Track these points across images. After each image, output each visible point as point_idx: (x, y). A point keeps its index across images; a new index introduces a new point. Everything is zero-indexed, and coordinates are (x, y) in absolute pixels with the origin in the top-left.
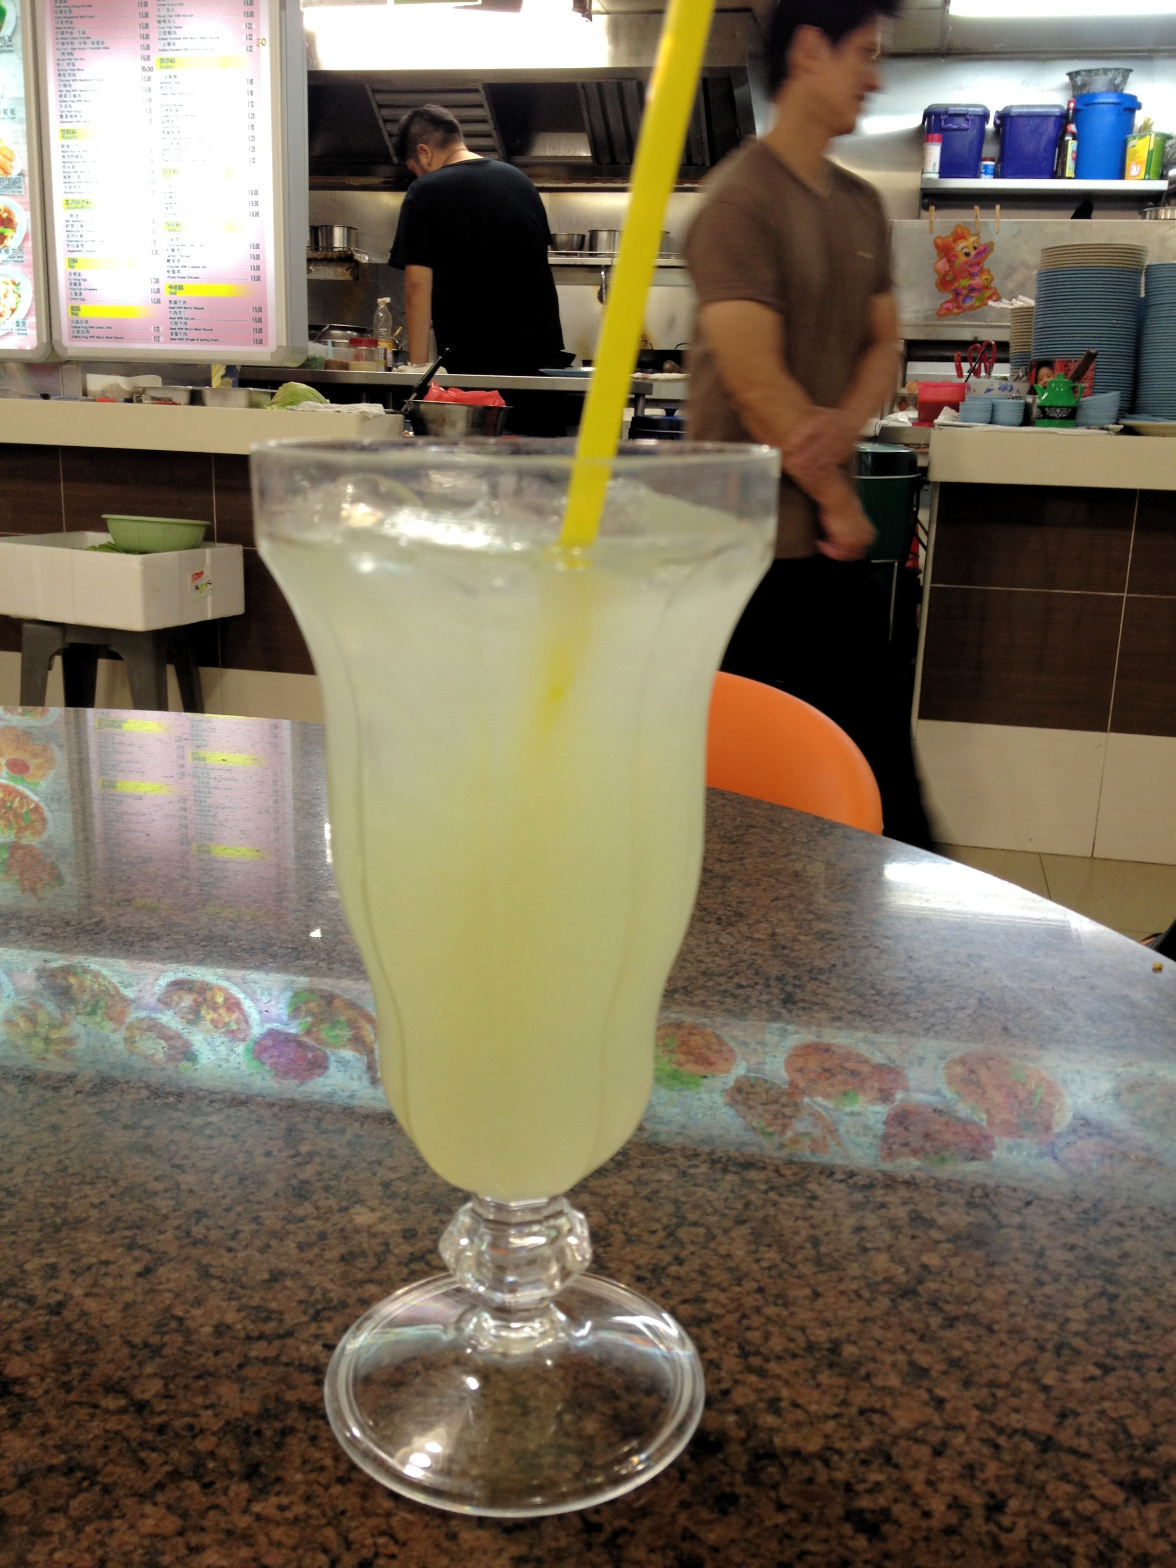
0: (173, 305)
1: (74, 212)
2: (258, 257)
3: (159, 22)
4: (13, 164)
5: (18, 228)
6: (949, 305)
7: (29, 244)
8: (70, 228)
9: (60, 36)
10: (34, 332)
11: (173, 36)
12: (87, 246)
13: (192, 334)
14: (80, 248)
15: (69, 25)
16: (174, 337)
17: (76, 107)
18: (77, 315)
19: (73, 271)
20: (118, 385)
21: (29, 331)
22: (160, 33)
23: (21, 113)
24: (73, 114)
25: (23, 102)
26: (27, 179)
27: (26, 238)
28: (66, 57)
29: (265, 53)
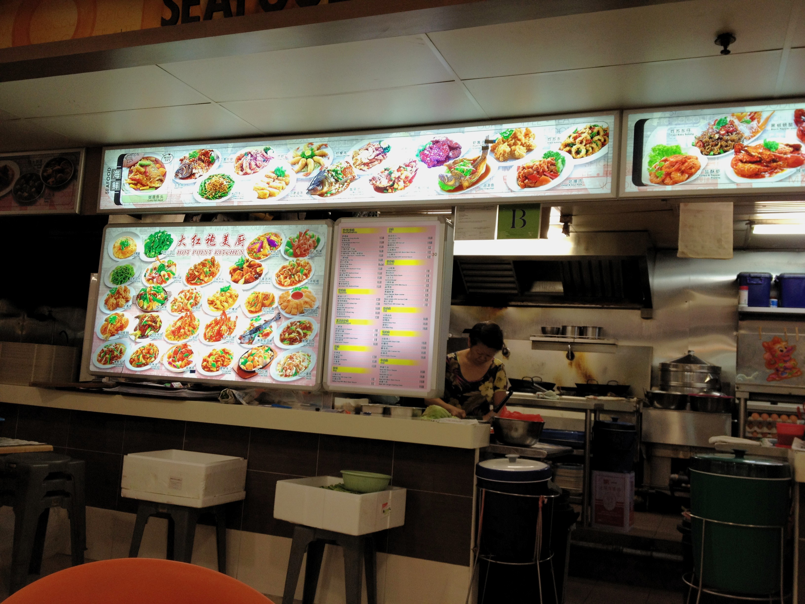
0: (382, 368)
1: (340, 325)
2: (425, 348)
3: (388, 245)
4: (315, 303)
5: (313, 331)
6: (773, 376)
7: (318, 338)
8: (337, 332)
9: (343, 250)
10: (315, 378)
11: (394, 251)
12: (344, 340)
13: (389, 382)
14: (341, 341)
15: (348, 246)
16: (381, 383)
17: (347, 280)
18: (336, 371)
19: (336, 351)
20: (349, 403)
21: (312, 378)
22: (388, 250)
23: (321, 282)
24: (345, 283)
25: (323, 277)
26: (320, 310)
27: (316, 336)
28: (345, 259)
29: (436, 260)
